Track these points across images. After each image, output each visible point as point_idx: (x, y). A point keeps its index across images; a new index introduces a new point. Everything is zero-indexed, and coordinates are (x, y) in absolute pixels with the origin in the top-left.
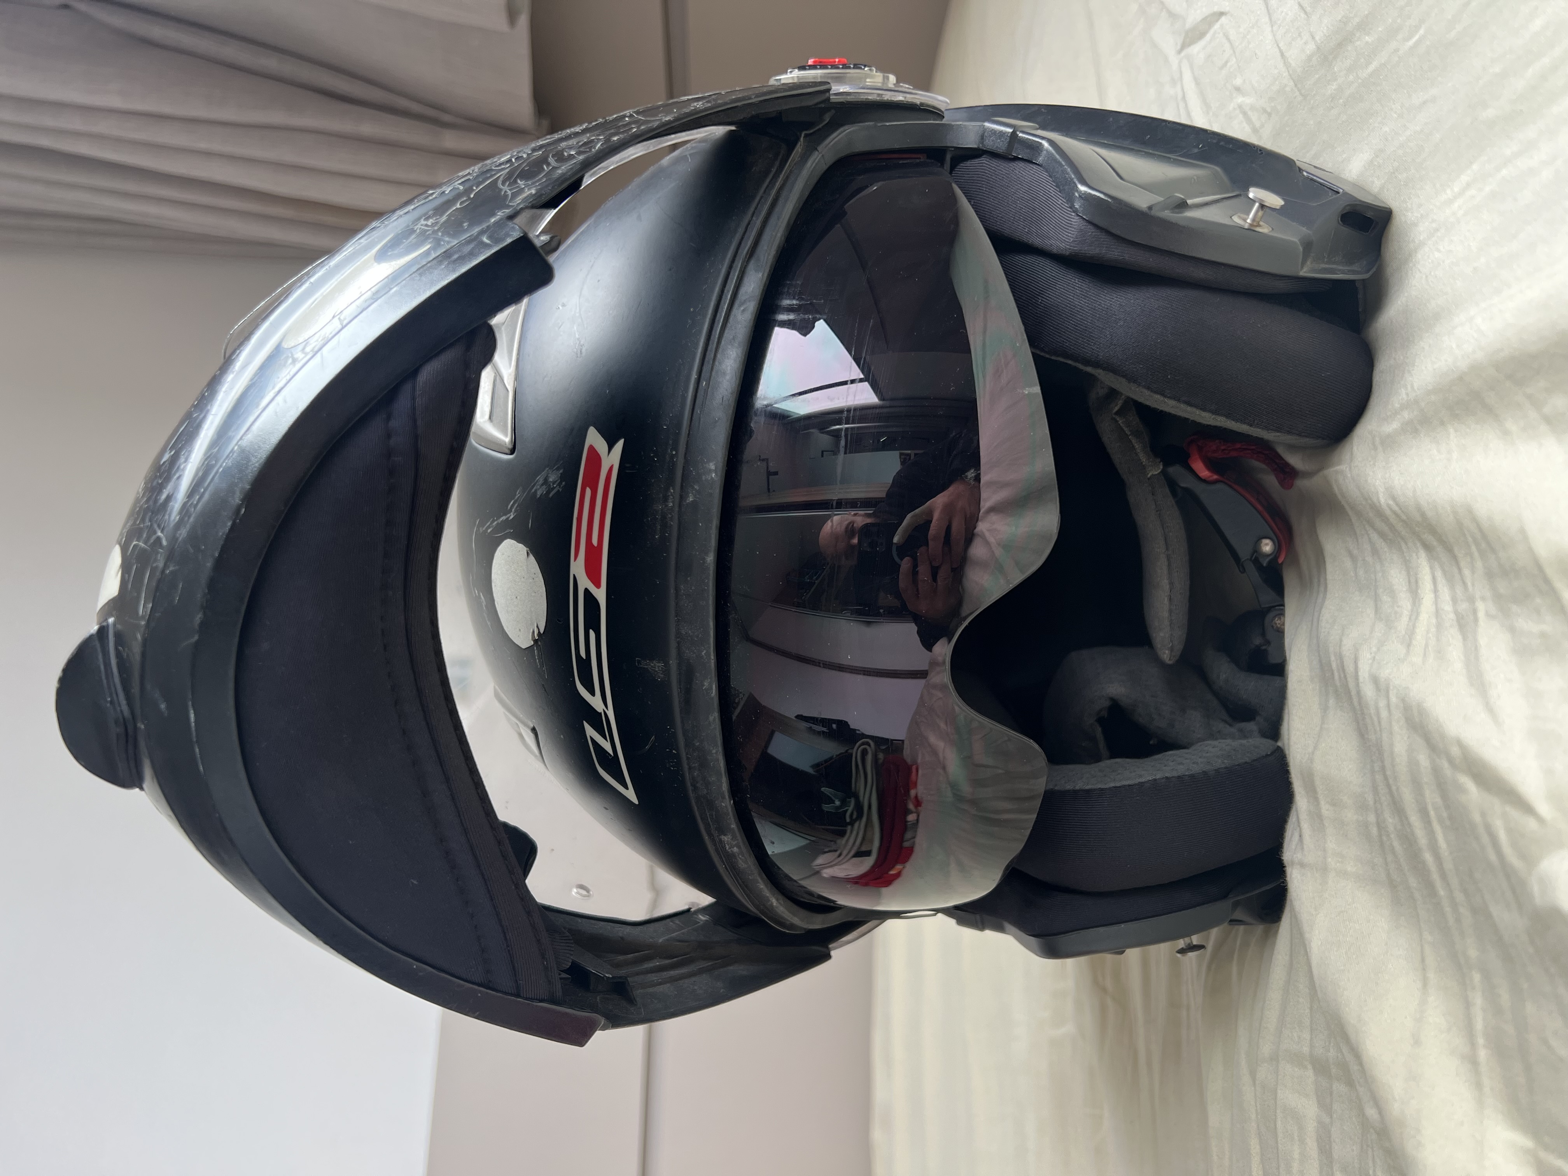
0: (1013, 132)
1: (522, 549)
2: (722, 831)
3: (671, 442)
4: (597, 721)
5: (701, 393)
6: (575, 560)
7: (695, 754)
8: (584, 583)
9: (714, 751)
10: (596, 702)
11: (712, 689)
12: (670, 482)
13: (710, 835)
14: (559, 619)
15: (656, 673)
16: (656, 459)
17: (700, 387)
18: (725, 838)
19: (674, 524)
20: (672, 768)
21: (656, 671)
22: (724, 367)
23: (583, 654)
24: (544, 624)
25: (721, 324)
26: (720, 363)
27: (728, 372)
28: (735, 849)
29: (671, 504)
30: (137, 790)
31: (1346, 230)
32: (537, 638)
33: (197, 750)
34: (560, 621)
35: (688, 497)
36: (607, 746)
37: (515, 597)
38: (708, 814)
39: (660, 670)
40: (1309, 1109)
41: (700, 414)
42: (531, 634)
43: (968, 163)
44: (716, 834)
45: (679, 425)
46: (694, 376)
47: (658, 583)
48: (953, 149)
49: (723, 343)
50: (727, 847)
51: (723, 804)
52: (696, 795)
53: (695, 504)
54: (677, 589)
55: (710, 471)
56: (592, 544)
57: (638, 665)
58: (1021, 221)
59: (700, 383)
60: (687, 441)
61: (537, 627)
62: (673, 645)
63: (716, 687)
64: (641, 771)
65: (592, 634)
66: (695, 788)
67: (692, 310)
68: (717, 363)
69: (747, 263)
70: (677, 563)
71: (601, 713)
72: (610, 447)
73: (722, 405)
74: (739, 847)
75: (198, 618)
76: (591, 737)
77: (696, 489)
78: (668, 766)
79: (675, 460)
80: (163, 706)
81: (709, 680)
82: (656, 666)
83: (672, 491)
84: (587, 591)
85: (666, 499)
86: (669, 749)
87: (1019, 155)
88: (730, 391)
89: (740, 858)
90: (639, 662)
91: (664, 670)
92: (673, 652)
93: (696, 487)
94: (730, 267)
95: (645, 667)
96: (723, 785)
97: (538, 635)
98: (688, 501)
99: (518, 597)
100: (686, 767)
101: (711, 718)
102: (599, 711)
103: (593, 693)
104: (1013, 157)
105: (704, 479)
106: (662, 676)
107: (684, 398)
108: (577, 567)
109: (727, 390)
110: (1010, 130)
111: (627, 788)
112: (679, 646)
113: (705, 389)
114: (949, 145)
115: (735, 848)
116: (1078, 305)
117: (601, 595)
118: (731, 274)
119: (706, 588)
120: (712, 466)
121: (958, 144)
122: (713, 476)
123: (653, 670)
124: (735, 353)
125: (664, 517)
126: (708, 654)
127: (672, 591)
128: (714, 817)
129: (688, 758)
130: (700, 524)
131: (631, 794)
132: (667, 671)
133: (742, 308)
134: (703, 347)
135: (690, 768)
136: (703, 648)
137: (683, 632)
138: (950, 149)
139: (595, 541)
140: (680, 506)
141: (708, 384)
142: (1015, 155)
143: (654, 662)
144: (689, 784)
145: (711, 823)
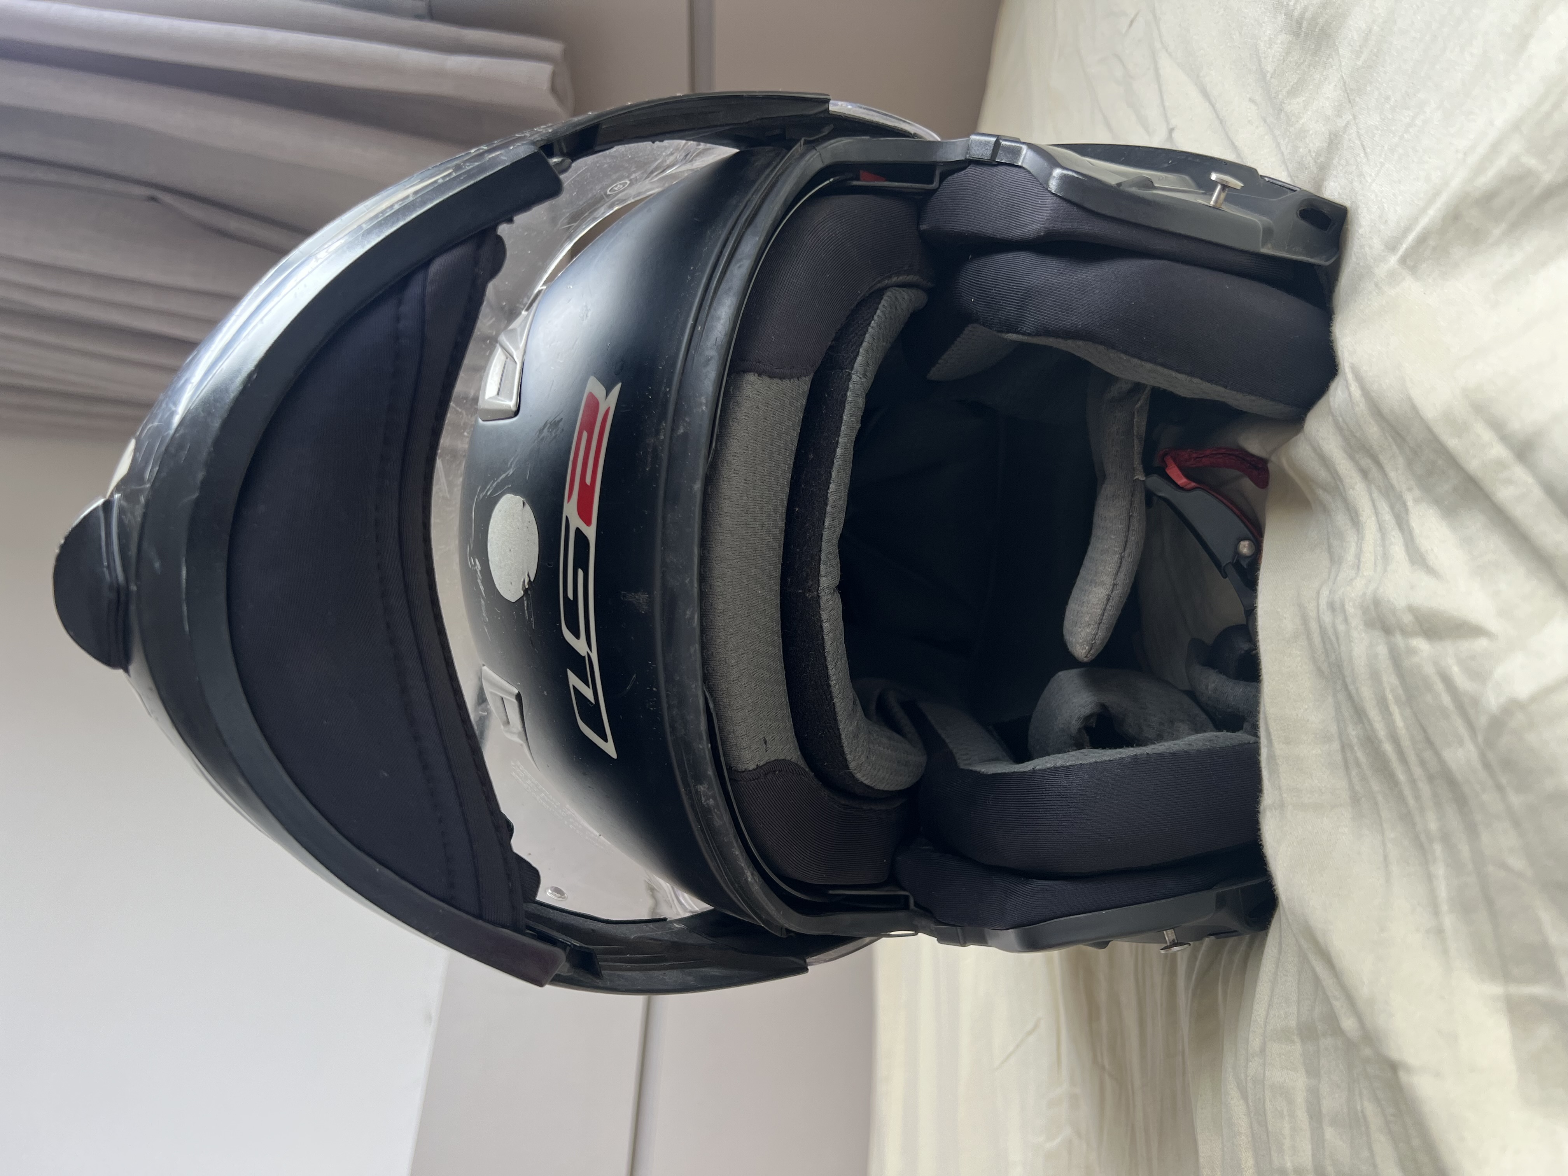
0: (996, 141)
1: (518, 500)
2: (699, 778)
3: (665, 380)
4: (579, 664)
5: (696, 336)
6: (569, 501)
7: (674, 690)
8: (576, 522)
9: (694, 686)
10: (580, 646)
11: (693, 618)
12: (663, 416)
13: (687, 785)
14: (550, 563)
15: (640, 605)
16: (650, 397)
17: (696, 332)
18: (702, 788)
19: (664, 456)
20: (652, 709)
21: (641, 603)
22: (719, 313)
23: (570, 595)
24: (535, 571)
25: (718, 276)
26: (715, 310)
27: (722, 317)
28: (711, 802)
29: (662, 437)
30: (120, 672)
31: (1304, 224)
32: (527, 587)
33: (185, 608)
34: (549, 565)
35: (679, 428)
36: (588, 693)
37: (509, 550)
38: (685, 759)
39: (644, 602)
40: (1298, 1081)
41: (694, 355)
42: (521, 583)
43: (955, 175)
44: (691, 782)
45: (674, 366)
46: (691, 322)
47: (647, 513)
48: (942, 164)
49: (719, 293)
50: (703, 799)
51: (701, 747)
52: (674, 737)
53: (685, 435)
54: (664, 518)
55: (701, 404)
56: (585, 483)
57: (624, 599)
58: (1002, 220)
59: (696, 327)
60: (681, 380)
61: (528, 575)
62: (658, 575)
63: (698, 617)
64: (621, 716)
65: (580, 573)
66: (673, 729)
67: (692, 268)
68: (712, 310)
69: (745, 230)
70: (665, 493)
71: (584, 657)
72: (608, 391)
73: (715, 345)
74: (715, 799)
75: (201, 475)
76: (574, 686)
77: (686, 421)
78: (647, 707)
79: (668, 396)
80: (157, 565)
81: (692, 609)
82: (641, 598)
83: (664, 425)
84: (578, 530)
85: (658, 432)
86: (650, 687)
87: (1002, 160)
88: (723, 333)
89: (715, 812)
90: (624, 596)
91: (648, 601)
92: (658, 583)
93: (687, 419)
94: (730, 233)
95: (630, 600)
96: (702, 724)
97: (528, 584)
98: (679, 433)
99: (512, 550)
100: (665, 706)
101: (692, 650)
102: (583, 655)
103: (577, 636)
104: (996, 163)
105: (695, 411)
106: (646, 607)
107: (680, 341)
108: (570, 509)
109: (720, 332)
110: (994, 139)
111: (606, 740)
112: (663, 575)
113: (700, 333)
114: (938, 160)
115: (711, 800)
116: (1057, 282)
117: (591, 532)
118: (730, 238)
119: (692, 515)
120: (703, 400)
121: (947, 159)
122: (704, 409)
123: (638, 602)
124: (729, 301)
125: (655, 449)
126: (691, 581)
127: (660, 520)
128: (691, 761)
129: (667, 696)
130: (690, 454)
131: (609, 748)
132: (651, 603)
133: (738, 265)
134: (700, 297)
135: (669, 708)
136: (687, 575)
137: (668, 561)
138: (940, 164)
139: (588, 481)
140: (671, 438)
141: (703, 328)
142: (999, 161)
143: (639, 594)
144: (667, 725)
145: (688, 771)
